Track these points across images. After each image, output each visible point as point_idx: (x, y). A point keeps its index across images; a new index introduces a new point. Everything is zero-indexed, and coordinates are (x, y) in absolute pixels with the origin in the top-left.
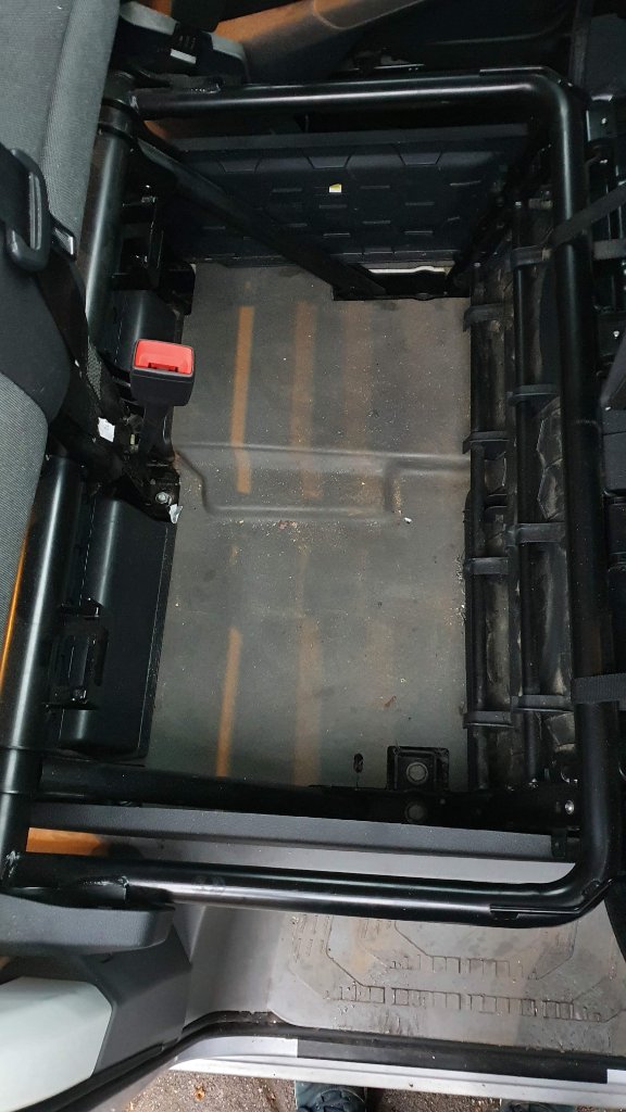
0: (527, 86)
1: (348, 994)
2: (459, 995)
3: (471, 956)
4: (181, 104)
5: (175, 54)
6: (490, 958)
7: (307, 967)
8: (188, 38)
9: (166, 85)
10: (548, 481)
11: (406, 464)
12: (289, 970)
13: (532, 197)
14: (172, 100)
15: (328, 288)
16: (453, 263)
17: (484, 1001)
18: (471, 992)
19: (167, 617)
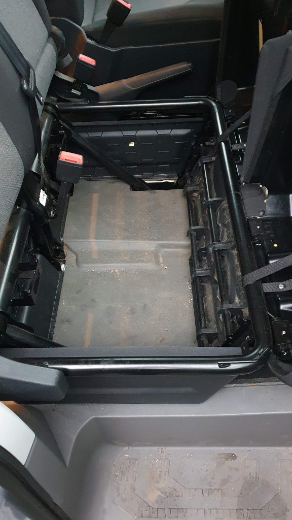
0: (201, 102)
1: (146, 513)
2: (204, 509)
3: (208, 488)
4: (75, 107)
5: (73, 91)
6: (219, 488)
7: (124, 500)
8: (78, 85)
9: (69, 101)
10: (223, 231)
11: (164, 246)
12: (115, 503)
13: (207, 141)
14: (72, 106)
15: (128, 187)
16: (177, 178)
17: (217, 512)
18: (210, 508)
19: (59, 309)
